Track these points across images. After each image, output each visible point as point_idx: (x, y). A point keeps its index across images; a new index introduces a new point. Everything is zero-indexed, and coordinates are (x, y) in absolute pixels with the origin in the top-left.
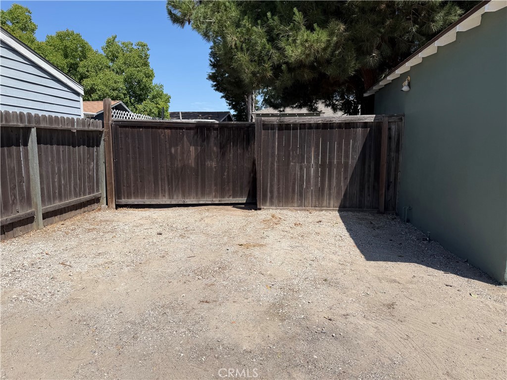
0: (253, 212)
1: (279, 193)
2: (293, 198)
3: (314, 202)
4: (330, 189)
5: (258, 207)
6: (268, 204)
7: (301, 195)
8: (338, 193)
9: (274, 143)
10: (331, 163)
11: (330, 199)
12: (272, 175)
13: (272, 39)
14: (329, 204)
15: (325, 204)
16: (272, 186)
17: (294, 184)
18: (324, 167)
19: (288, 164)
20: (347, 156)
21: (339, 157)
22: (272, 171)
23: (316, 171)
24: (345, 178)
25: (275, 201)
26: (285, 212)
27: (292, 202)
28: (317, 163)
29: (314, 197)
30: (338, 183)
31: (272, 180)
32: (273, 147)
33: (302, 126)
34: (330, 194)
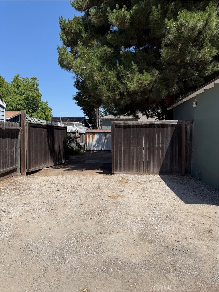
0: (109, 176)
1: (124, 164)
2: (133, 167)
3: (145, 169)
4: (154, 162)
5: (113, 173)
6: (118, 171)
7: (137, 165)
8: (159, 164)
9: (121, 135)
10: (154, 147)
11: (154, 168)
12: (121, 154)
13: (120, 77)
14: (154, 170)
15: (151, 170)
16: (120, 160)
17: (133, 159)
18: (150, 149)
19: (130, 148)
20: (163, 143)
21: (159, 144)
22: (121, 151)
23: (146, 152)
24: (162, 155)
25: (122, 169)
26: (128, 175)
27: (132, 170)
28: (146, 147)
29: (145, 167)
30: (158, 158)
31: (120, 157)
32: (121, 138)
33: (137, 126)
34: (154, 165)
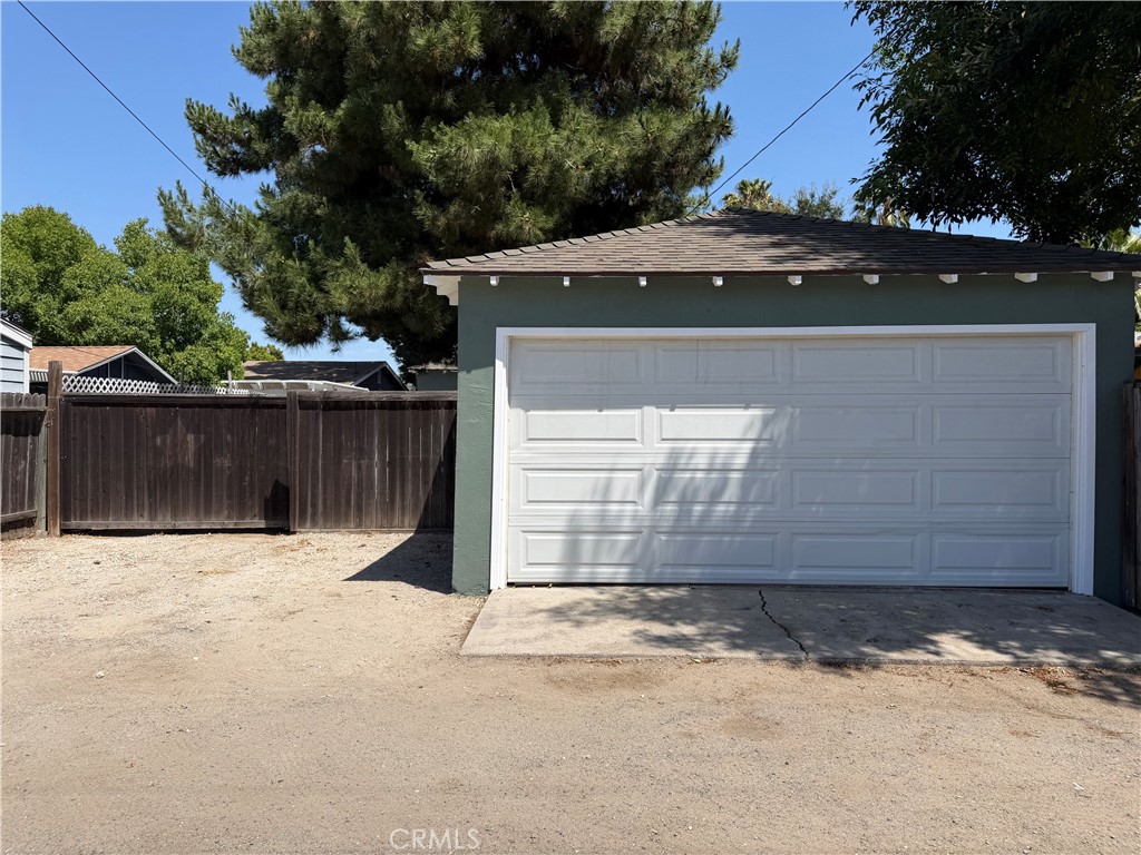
0: (282, 539)
1: (325, 507)
2: (347, 514)
3: (379, 519)
4: (403, 500)
5: (292, 530)
6: (308, 525)
7: (359, 508)
8: (416, 506)
9: (317, 429)
10: (403, 460)
11: (403, 515)
12: (315, 478)
13: (316, 279)
14: (403, 522)
15: (396, 522)
16: (314, 496)
17: (349, 493)
18: (395, 466)
19: (339, 462)
20: (426, 451)
21: (416, 452)
22: (315, 472)
23: (382, 472)
24: (426, 483)
25: (320, 520)
26: (330, 536)
27: (347, 521)
28: (382, 460)
29: (379, 511)
30: (415, 492)
31: (315, 486)
32: (317, 435)
33: (359, 405)
34: (403, 508)
